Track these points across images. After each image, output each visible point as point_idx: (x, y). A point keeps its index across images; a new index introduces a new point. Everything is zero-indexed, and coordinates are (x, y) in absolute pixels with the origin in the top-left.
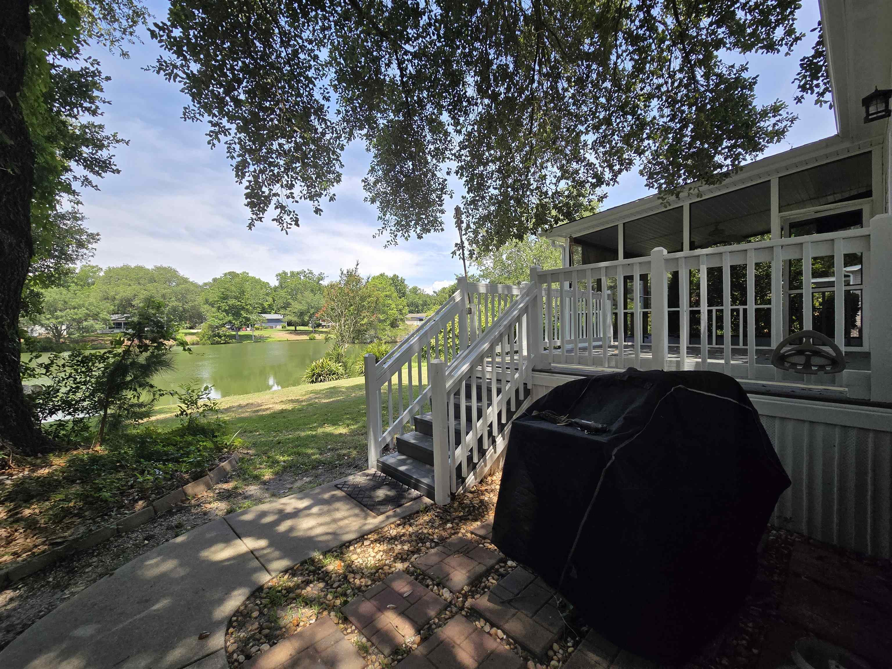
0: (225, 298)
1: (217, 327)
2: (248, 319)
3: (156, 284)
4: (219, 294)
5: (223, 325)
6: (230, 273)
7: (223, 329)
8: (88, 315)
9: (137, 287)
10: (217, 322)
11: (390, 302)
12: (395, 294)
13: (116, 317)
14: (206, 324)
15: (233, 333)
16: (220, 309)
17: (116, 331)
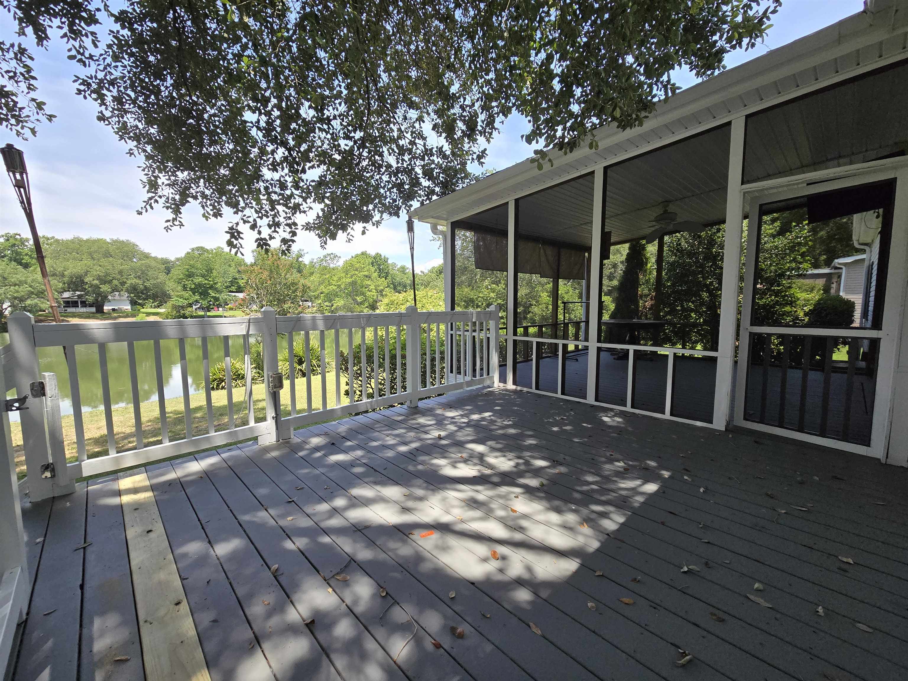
0: (190, 275)
1: (183, 307)
2: (216, 299)
3: (111, 259)
4: (184, 271)
5: (190, 305)
6: (198, 249)
7: (190, 309)
8: (32, 293)
9: (90, 263)
10: (182, 302)
11: (369, 283)
12: (376, 274)
13: (66, 295)
14: (169, 304)
15: (202, 313)
16: (185, 288)
17: (70, 310)
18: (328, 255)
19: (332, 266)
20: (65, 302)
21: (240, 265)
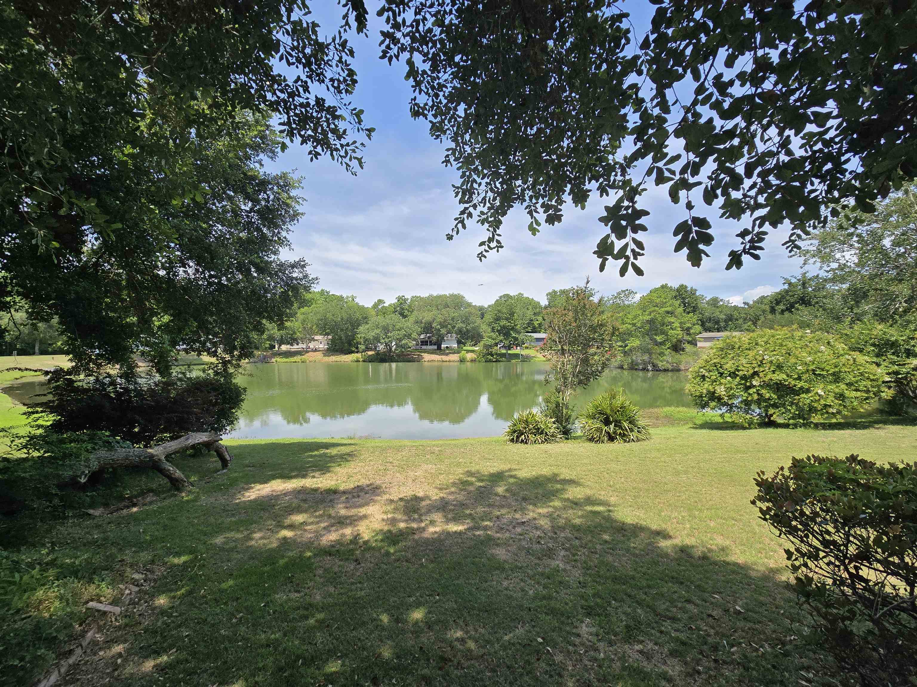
0: (498, 319)
1: (490, 346)
2: (516, 339)
3: (448, 309)
4: (494, 316)
5: (496, 344)
6: (505, 296)
7: (496, 348)
8: (406, 335)
9: (436, 312)
10: (490, 342)
11: (672, 320)
12: (681, 309)
13: (422, 336)
14: (482, 343)
15: (504, 351)
16: (493, 330)
17: (424, 347)
18: (623, 291)
19: (626, 303)
20: (422, 342)
21: (536, 308)
